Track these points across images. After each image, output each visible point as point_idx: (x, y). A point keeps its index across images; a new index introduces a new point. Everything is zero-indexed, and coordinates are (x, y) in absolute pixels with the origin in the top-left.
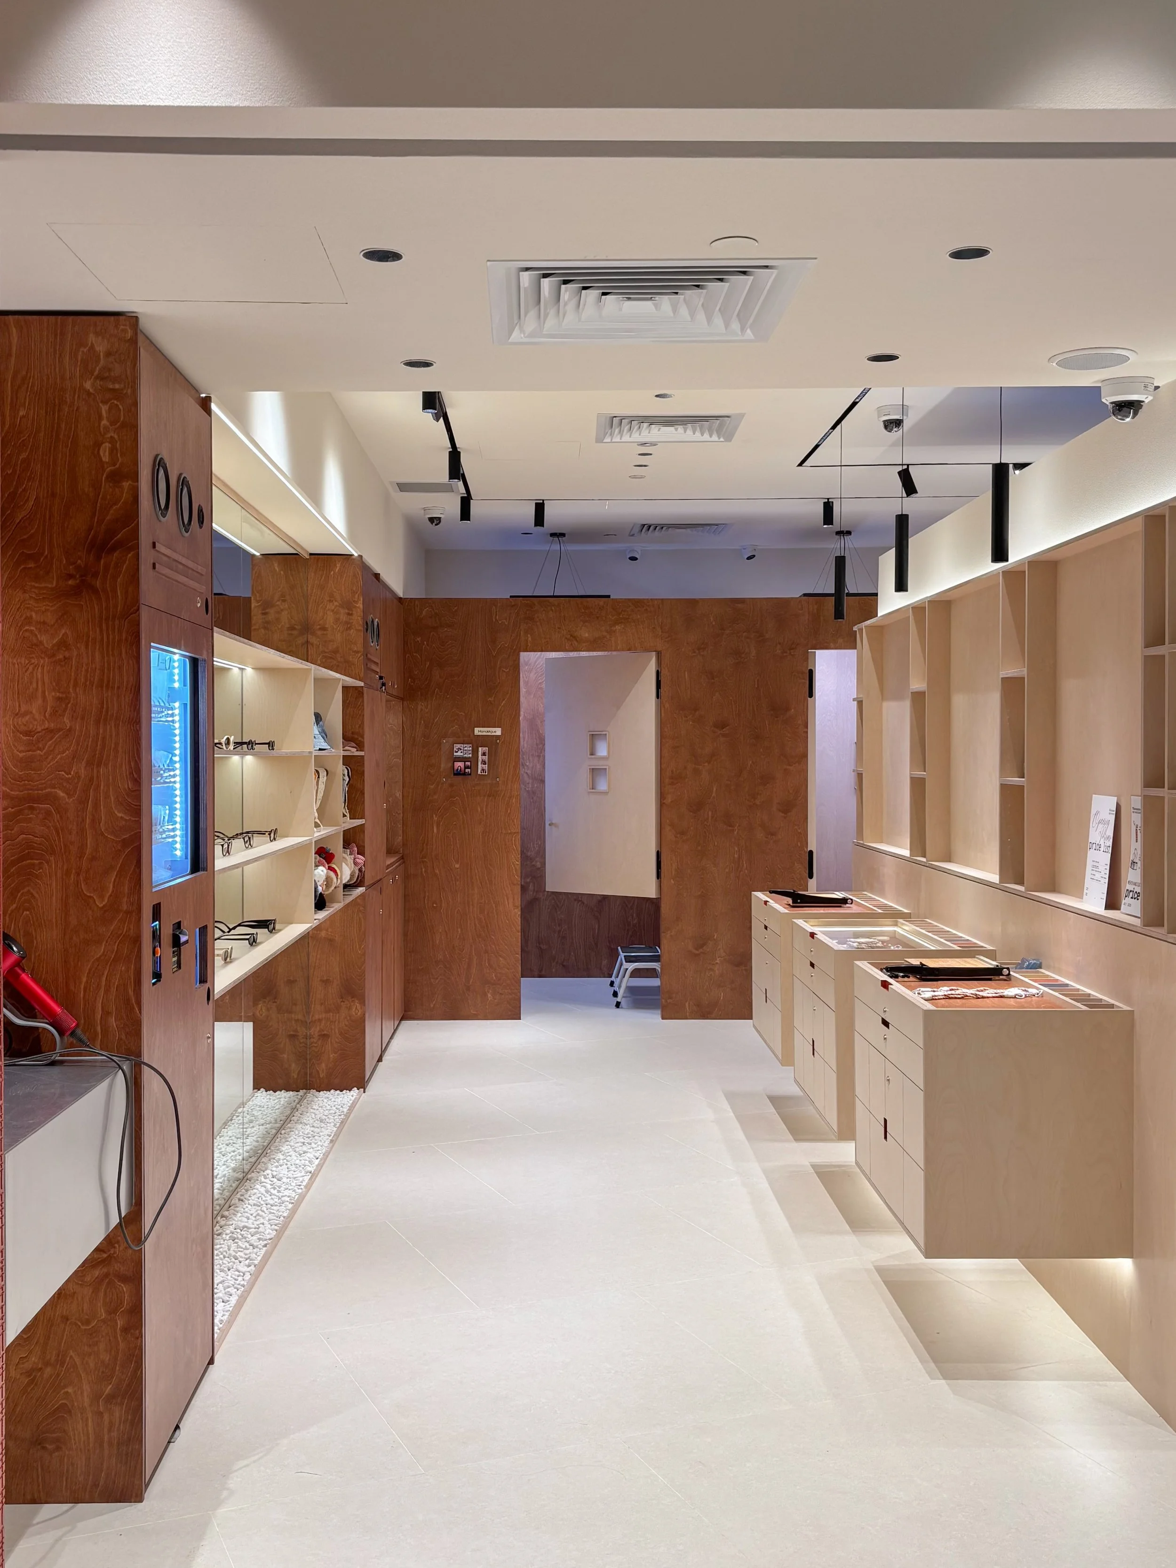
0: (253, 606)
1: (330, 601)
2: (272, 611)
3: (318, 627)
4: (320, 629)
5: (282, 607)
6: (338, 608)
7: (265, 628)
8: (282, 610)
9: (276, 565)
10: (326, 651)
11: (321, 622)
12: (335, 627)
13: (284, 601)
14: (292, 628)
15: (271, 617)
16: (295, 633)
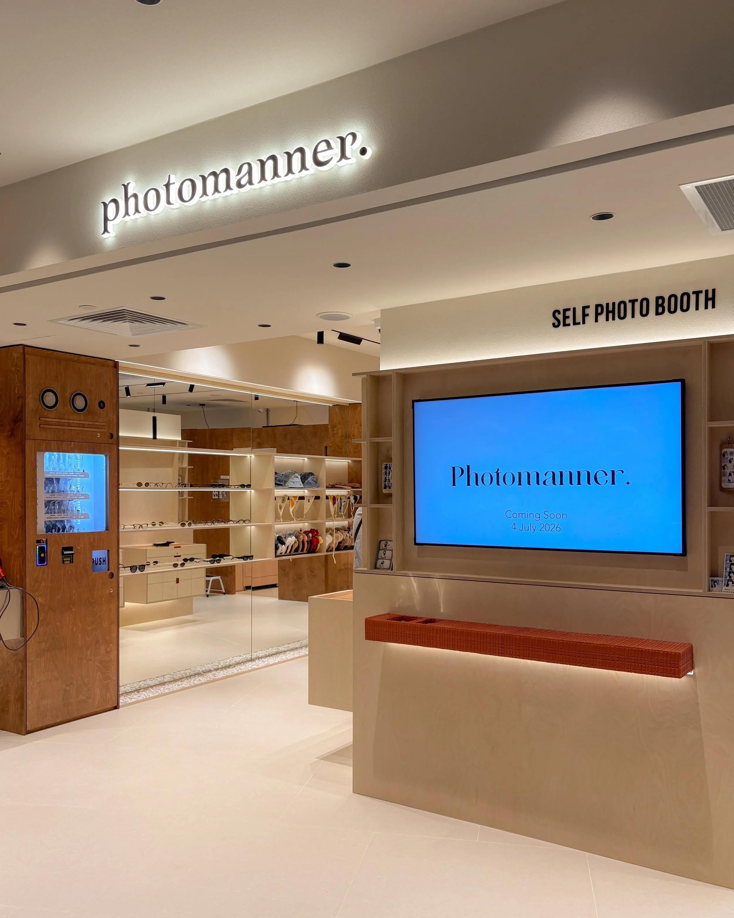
0: (329, 428)
1: (356, 424)
2: (335, 429)
3: (352, 435)
4: (352, 436)
5: (339, 427)
6: (359, 426)
7: (333, 436)
8: (339, 429)
9: (337, 409)
10: (355, 445)
11: (353, 433)
12: (358, 435)
13: (340, 424)
14: (342, 436)
15: (335, 432)
16: (344, 438)
